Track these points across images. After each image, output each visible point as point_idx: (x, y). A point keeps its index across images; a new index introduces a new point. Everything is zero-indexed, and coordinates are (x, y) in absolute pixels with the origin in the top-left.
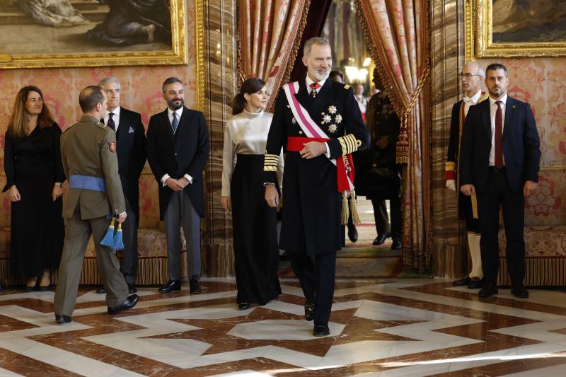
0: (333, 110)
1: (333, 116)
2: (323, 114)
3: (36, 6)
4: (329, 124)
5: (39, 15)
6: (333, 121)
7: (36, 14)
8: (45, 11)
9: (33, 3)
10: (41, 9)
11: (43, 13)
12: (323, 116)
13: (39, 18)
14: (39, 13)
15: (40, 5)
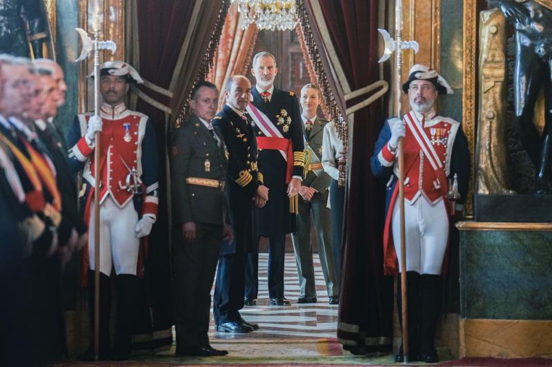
0: (284, 113)
1: (285, 118)
2: (278, 116)
4: (283, 125)
6: (285, 123)
12: (278, 118)
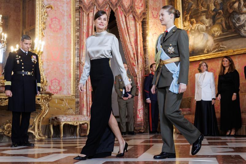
3: (242, 30)
5: (243, 34)
7: (242, 34)
8: (245, 32)
9: (240, 30)
10: (243, 31)
11: (244, 33)
13: (243, 35)
14: (243, 33)
15: (243, 30)
